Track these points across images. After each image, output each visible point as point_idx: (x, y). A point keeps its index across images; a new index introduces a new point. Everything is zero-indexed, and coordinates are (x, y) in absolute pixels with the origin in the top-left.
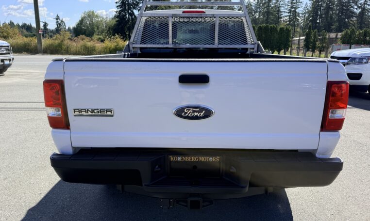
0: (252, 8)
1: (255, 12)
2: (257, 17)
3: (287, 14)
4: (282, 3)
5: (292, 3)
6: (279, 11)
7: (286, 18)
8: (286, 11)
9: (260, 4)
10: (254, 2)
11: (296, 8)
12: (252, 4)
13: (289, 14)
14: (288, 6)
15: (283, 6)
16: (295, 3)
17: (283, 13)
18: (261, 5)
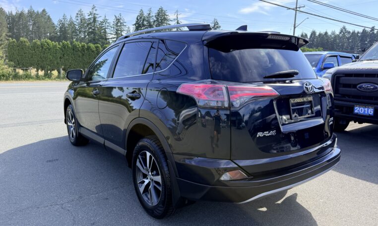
0: (76, 28)
1: (80, 32)
2: (83, 36)
3: (114, 36)
4: (107, 24)
5: (117, 26)
6: (105, 32)
7: (113, 39)
8: (112, 32)
9: (85, 23)
10: (78, 21)
11: (121, 31)
12: (75, 23)
13: (116, 36)
14: (114, 28)
15: (109, 27)
16: (119, 26)
17: (109, 35)
18: (86, 25)
